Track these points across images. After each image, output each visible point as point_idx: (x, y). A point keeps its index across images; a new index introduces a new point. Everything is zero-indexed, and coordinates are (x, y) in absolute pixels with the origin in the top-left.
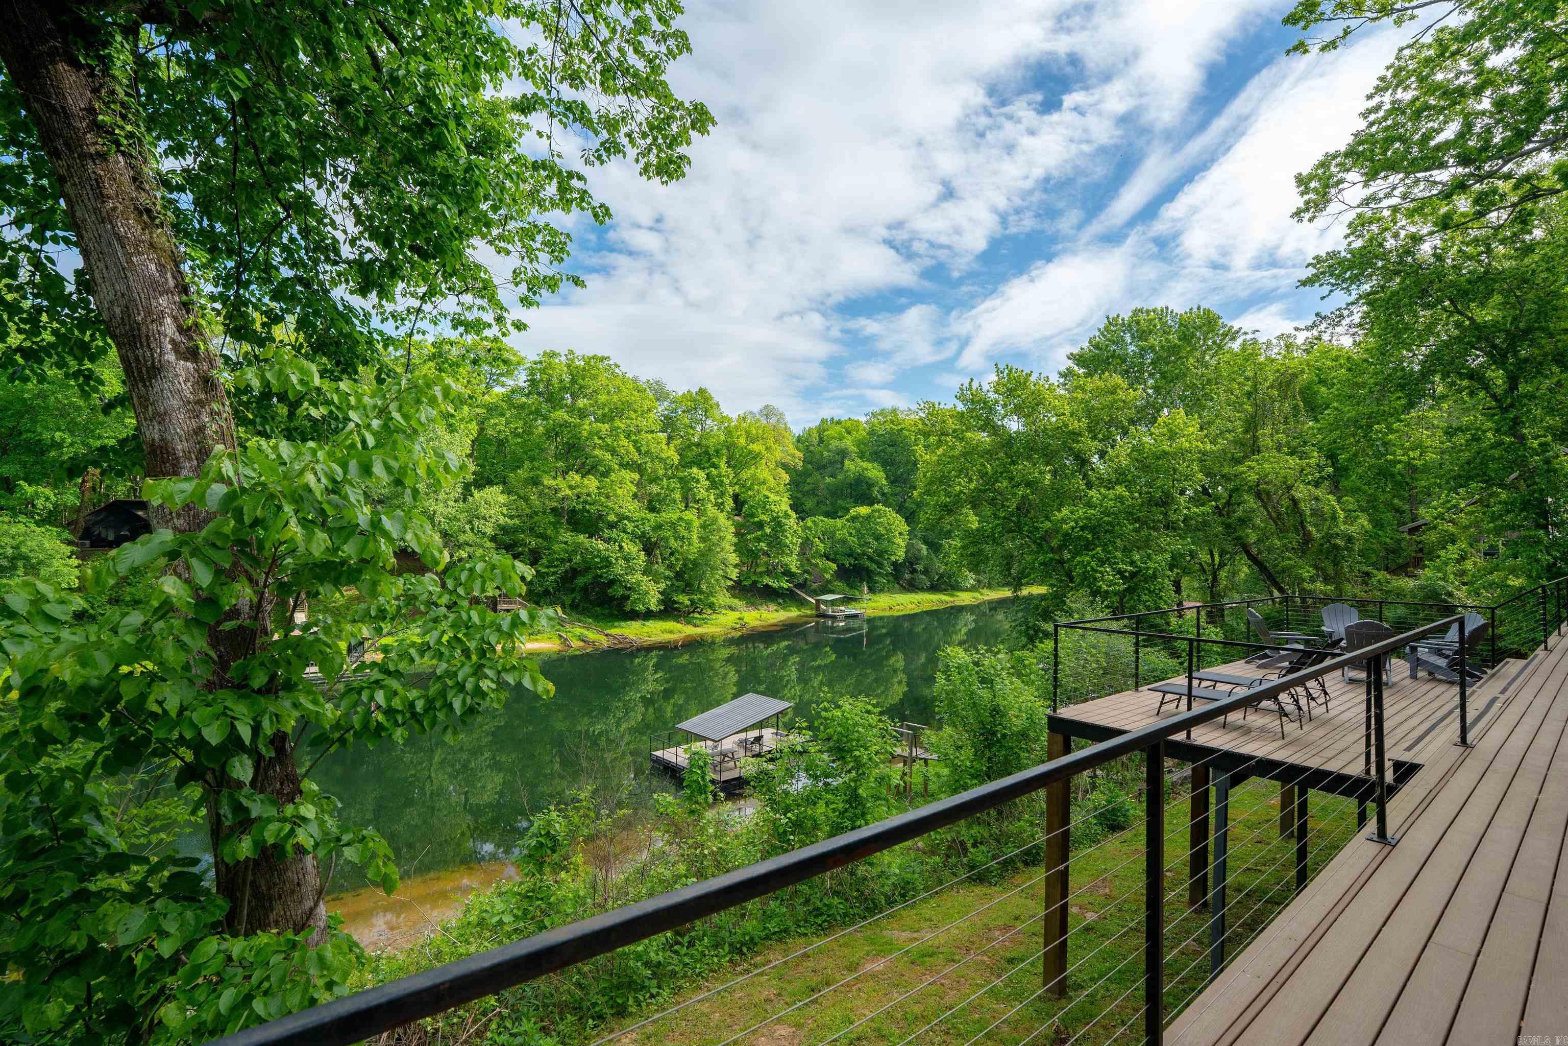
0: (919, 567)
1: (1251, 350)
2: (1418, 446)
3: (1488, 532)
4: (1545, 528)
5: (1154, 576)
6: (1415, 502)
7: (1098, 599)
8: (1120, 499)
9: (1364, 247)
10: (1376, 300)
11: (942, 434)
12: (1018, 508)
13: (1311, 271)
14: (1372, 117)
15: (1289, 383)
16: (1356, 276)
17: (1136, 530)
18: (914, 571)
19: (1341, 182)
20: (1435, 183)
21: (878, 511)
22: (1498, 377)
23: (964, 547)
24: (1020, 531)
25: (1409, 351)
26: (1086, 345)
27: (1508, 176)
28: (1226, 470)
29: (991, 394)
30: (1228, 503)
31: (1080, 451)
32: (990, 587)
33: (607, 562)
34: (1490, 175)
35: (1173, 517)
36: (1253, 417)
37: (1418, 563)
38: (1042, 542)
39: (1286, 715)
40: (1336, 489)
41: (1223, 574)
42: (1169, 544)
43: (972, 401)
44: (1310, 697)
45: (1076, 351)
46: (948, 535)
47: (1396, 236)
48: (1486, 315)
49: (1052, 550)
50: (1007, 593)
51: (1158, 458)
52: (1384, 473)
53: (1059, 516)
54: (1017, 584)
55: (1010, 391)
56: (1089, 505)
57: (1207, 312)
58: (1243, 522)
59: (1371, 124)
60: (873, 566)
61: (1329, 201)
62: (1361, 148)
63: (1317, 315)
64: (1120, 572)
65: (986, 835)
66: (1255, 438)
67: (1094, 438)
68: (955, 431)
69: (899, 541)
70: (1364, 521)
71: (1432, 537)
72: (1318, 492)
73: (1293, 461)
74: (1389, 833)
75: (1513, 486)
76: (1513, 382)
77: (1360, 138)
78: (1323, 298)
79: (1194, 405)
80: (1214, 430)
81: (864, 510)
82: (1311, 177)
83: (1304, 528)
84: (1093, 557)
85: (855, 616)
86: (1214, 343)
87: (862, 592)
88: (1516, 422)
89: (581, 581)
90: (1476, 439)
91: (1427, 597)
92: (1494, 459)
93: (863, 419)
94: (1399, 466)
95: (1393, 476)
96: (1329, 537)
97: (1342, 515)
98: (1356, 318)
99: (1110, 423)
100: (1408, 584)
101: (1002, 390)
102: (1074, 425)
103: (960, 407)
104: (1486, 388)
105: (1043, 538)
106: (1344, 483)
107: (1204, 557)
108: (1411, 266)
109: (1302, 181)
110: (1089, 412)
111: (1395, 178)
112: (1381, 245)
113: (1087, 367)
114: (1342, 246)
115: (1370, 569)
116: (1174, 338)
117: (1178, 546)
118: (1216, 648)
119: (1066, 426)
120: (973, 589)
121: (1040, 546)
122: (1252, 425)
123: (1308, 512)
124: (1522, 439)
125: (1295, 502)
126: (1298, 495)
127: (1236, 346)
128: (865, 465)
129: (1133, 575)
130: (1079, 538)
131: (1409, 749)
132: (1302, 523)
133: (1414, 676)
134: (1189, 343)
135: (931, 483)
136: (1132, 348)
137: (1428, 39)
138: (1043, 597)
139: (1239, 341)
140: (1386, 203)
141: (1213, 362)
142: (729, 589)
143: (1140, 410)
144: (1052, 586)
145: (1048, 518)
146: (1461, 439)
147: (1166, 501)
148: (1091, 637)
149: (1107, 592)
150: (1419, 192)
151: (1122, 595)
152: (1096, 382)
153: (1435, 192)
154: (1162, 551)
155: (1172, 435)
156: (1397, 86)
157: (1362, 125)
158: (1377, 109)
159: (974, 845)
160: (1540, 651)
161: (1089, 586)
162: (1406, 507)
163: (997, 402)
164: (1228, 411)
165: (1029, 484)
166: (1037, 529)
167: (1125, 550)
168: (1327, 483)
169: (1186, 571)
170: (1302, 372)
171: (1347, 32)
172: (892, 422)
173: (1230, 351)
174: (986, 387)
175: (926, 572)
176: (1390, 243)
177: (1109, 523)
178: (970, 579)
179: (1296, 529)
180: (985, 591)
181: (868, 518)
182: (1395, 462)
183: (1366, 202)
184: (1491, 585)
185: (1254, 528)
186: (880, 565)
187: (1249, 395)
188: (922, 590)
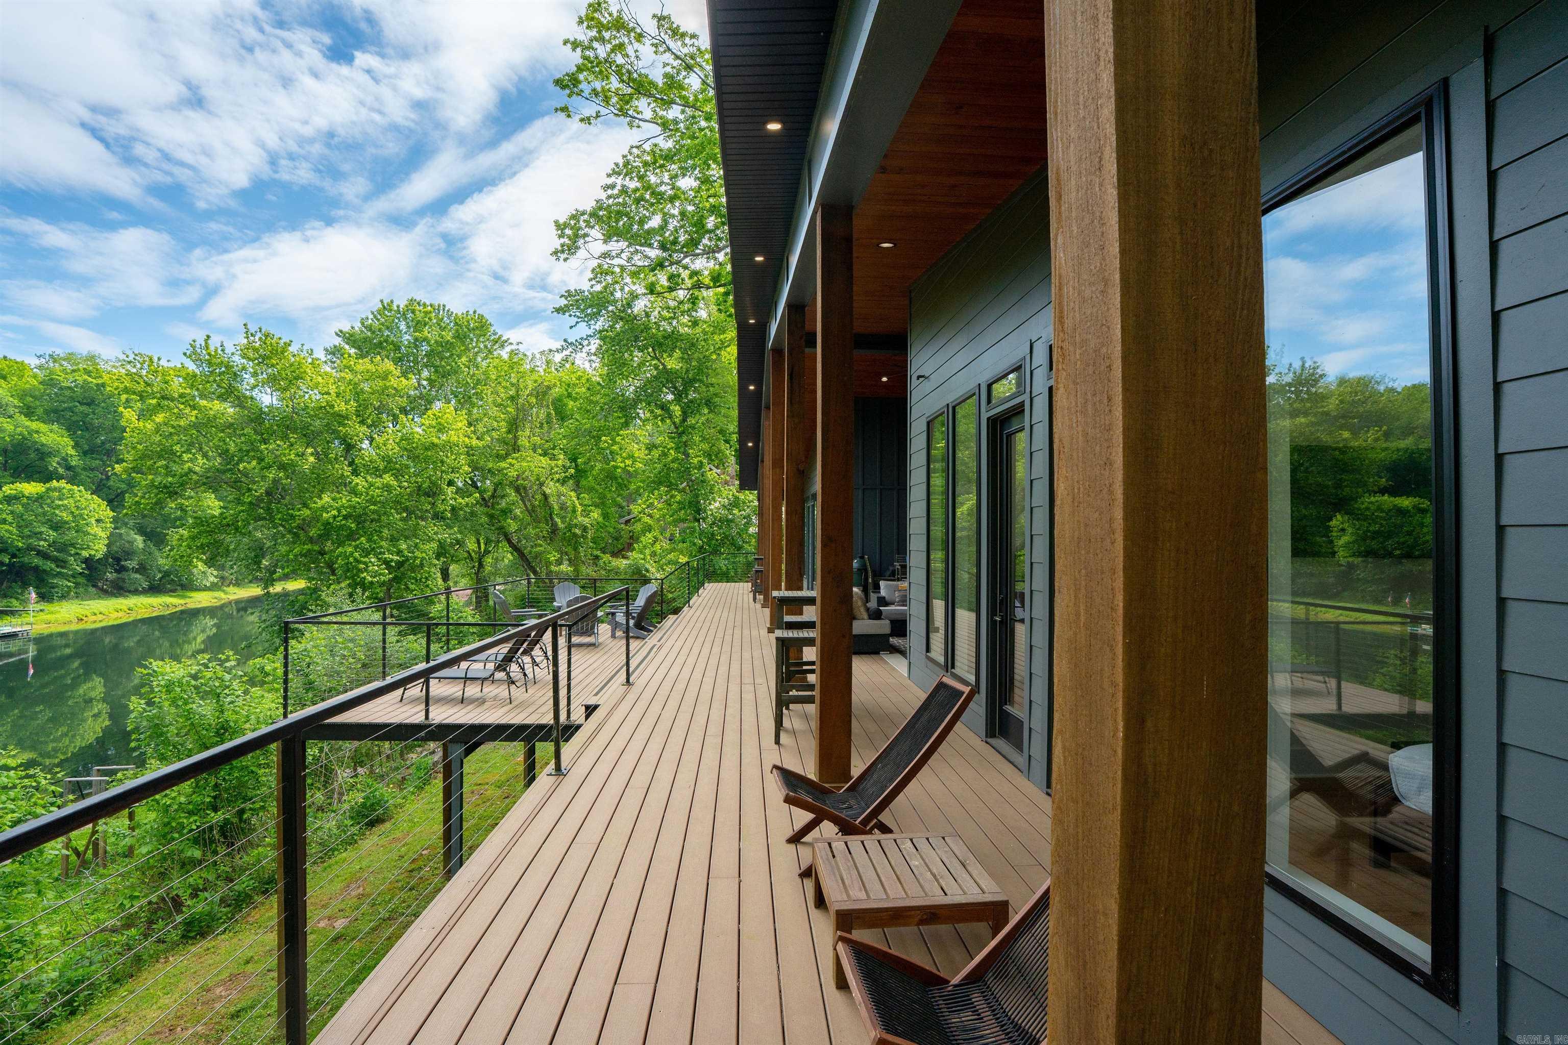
0: (131, 564)
1: (515, 361)
2: (631, 456)
3: (670, 524)
4: (698, 521)
5: (422, 565)
6: (631, 499)
7: (359, 590)
8: (387, 488)
9: (601, 292)
10: (606, 337)
11: (164, 398)
12: (268, 493)
13: (563, 302)
14: (610, 192)
15: (545, 394)
16: (594, 314)
17: (403, 519)
18: (121, 569)
19: (586, 235)
20: (646, 257)
21: (59, 490)
22: (676, 410)
23: (193, 538)
24: (272, 519)
25: (628, 381)
26: (358, 326)
27: (686, 267)
28: (490, 465)
29: (236, 358)
30: (493, 496)
31: (346, 435)
32: (238, 584)
34: (678, 263)
35: (441, 507)
36: (515, 419)
37: (630, 547)
38: (299, 531)
39: (513, 683)
40: (577, 488)
41: (489, 560)
42: (436, 533)
43: (210, 363)
44: (534, 663)
45: (346, 328)
46: (174, 523)
47: (622, 289)
48: (673, 363)
49: (311, 540)
50: (255, 591)
51: (427, 449)
52: (610, 476)
53: (320, 503)
54: (269, 581)
55: (264, 357)
56: (354, 492)
57: (481, 317)
58: (506, 512)
59: (609, 197)
60: (50, 565)
61: (578, 248)
62: (601, 213)
63: (565, 340)
64: (387, 563)
65: (211, 877)
66: (516, 438)
67: (362, 422)
68: (182, 396)
69: (96, 530)
70: (596, 514)
71: (638, 527)
72: (563, 489)
73: (545, 461)
74: (564, 765)
75: (683, 490)
76: (685, 416)
77: (600, 205)
78: (571, 327)
79: (465, 401)
80: (481, 428)
81: (31, 488)
82: (566, 225)
83: (552, 519)
84: (356, 547)
85: (12, 636)
86: (486, 347)
87: (25, 602)
88: (685, 444)
90: (665, 454)
91: (634, 573)
92: (674, 471)
93: (34, 362)
94: (619, 470)
95: (616, 478)
96: (570, 527)
97: (579, 508)
98: (593, 348)
99: (380, 410)
100: (621, 563)
101: (251, 354)
102: (341, 407)
103: (191, 367)
104: (670, 417)
105: (299, 527)
106: (583, 482)
107: (471, 545)
108: (629, 316)
109: (560, 227)
110: (358, 394)
111: (623, 244)
112: (612, 294)
113: (359, 348)
114: (585, 286)
115: (598, 553)
116: (449, 336)
117: (445, 536)
118: (472, 629)
119: (332, 406)
120: (213, 587)
121: (296, 535)
122: (514, 425)
123: (556, 507)
124: (687, 455)
125: (545, 496)
126: (548, 491)
127: (504, 354)
128: (34, 425)
129: (400, 564)
130: (341, 527)
131: (596, 694)
132: (551, 515)
133: (613, 636)
134: (463, 343)
135: (144, 457)
136: (407, 337)
137: (647, 147)
138: (301, 592)
139: (508, 349)
140: (616, 261)
141: (484, 364)
143: (412, 400)
144: (310, 579)
145: (305, 505)
146: (656, 453)
147: (432, 492)
148: (348, 631)
149: (372, 583)
150: (638, 261)
151: (388, 585)
152: (364, 365)
153: (647, 264)
154: (430, 540)
155: (441, 429)
156: (626, 175)
157: (603, 196)
158: (612, 186)
159: (194, 895)
160: (686, 609)
161: (352, 577)
162: (624, 504)
163: (244, 368)
164: (494, 411)
165: (282, 467)
166: (293, 517)
167: (393, 540)
168: (571, 482)
169: (455, 559)
170: (555, 385)
171: (598, 116)
172: (88, 373)
173: (499, 357)
174: (230, 349)
175: (142, 569)
176: (618, 295)
177: (374, 512)
178: (212, 576)
179: (546, 520)
180: (231, 589)
181: (39, 498)
182: (616, 467)
183: (605, 255)
184: (669, 562)
185: (515, 518)
186: (62, 563)
187: (512, 398)
188: (136, 592)
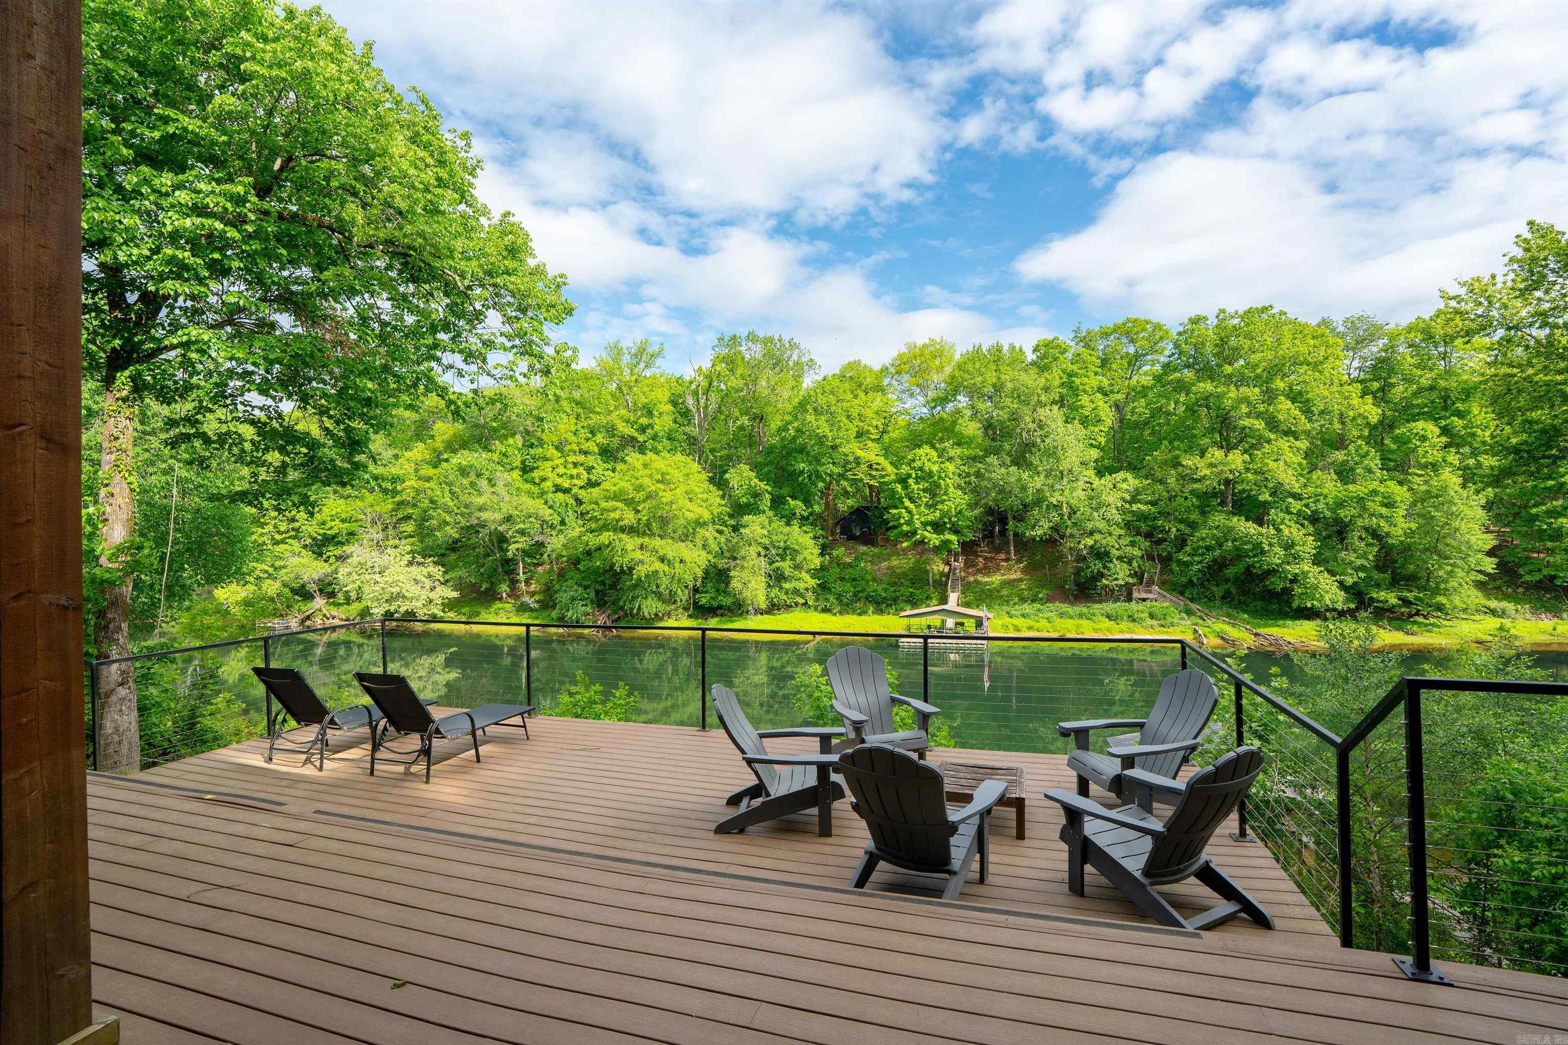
33: (1259, 550)
89: (1231, 572)
142: (1480, 585)
